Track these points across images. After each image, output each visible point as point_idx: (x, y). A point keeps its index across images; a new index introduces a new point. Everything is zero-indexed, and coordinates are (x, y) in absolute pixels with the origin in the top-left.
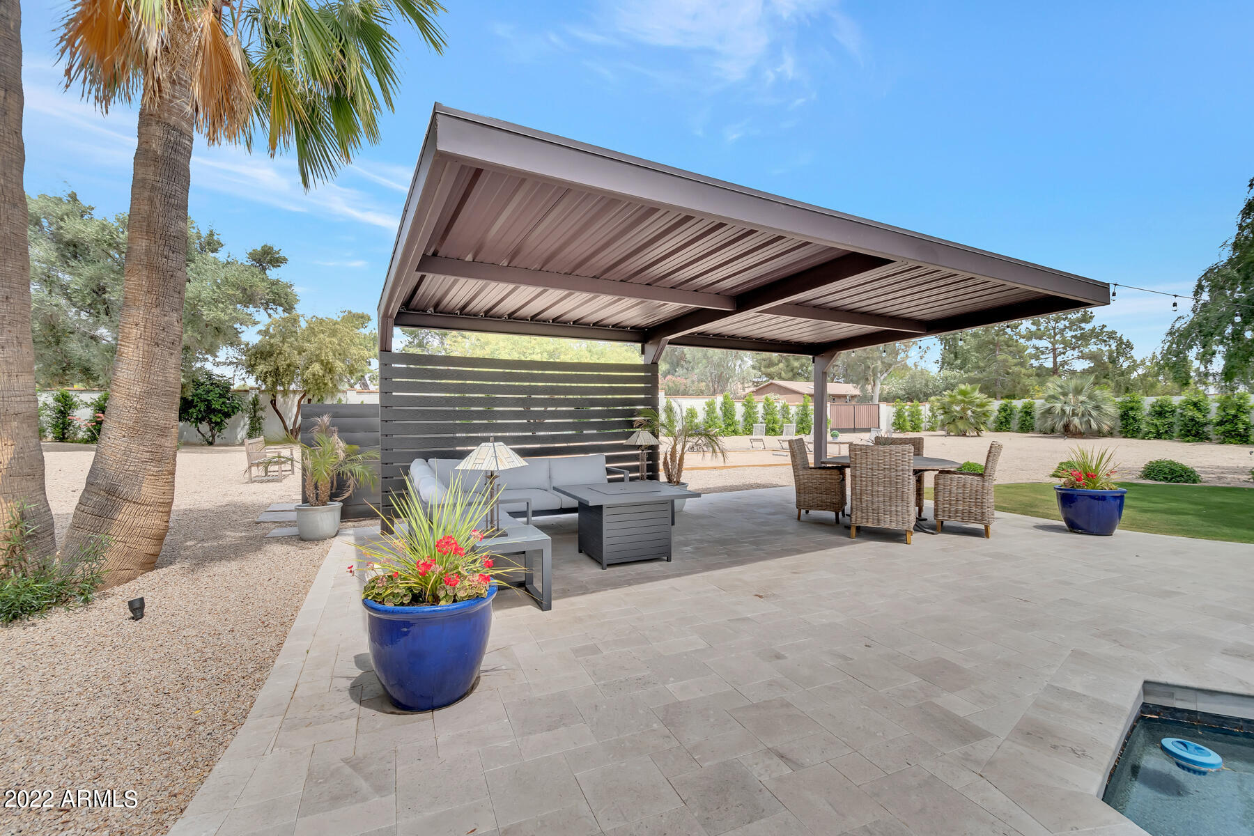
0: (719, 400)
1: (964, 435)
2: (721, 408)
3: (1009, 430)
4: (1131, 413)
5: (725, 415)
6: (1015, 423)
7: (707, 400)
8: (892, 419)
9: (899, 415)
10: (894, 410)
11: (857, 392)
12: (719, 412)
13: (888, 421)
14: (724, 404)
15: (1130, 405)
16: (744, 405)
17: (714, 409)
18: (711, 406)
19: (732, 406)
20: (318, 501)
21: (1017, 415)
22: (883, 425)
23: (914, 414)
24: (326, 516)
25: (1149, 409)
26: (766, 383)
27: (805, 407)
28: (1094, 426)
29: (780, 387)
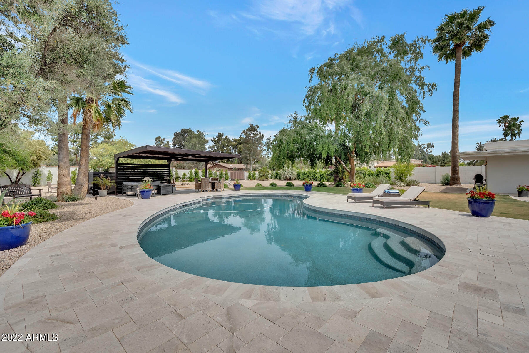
0: (194, 170)
1: (264, 180)
2: (194, 173)
3: (277, 179)
4: (299, 174)
5: (196, 175)
6: (278, 177)
7: (190, 170)
8: (248, 176)
9: (250, 175)
10: (248, 173)
11: (245, 168)
12: (194, 174)
13: (247, 177)
14: (195, 172)
15: (299, 172)
16: (202, 172)
17: (192, 173)
18: (191, 172)
19: (198, 172)
20: (103, 189)
21: (274, 175)
22: (246, 178)
23: (254, 175)
24: (105, 192)
25: (302, 173)
26: (215, 164)
27: (222, 173)
28: (291, 177)
29: (220, 165)
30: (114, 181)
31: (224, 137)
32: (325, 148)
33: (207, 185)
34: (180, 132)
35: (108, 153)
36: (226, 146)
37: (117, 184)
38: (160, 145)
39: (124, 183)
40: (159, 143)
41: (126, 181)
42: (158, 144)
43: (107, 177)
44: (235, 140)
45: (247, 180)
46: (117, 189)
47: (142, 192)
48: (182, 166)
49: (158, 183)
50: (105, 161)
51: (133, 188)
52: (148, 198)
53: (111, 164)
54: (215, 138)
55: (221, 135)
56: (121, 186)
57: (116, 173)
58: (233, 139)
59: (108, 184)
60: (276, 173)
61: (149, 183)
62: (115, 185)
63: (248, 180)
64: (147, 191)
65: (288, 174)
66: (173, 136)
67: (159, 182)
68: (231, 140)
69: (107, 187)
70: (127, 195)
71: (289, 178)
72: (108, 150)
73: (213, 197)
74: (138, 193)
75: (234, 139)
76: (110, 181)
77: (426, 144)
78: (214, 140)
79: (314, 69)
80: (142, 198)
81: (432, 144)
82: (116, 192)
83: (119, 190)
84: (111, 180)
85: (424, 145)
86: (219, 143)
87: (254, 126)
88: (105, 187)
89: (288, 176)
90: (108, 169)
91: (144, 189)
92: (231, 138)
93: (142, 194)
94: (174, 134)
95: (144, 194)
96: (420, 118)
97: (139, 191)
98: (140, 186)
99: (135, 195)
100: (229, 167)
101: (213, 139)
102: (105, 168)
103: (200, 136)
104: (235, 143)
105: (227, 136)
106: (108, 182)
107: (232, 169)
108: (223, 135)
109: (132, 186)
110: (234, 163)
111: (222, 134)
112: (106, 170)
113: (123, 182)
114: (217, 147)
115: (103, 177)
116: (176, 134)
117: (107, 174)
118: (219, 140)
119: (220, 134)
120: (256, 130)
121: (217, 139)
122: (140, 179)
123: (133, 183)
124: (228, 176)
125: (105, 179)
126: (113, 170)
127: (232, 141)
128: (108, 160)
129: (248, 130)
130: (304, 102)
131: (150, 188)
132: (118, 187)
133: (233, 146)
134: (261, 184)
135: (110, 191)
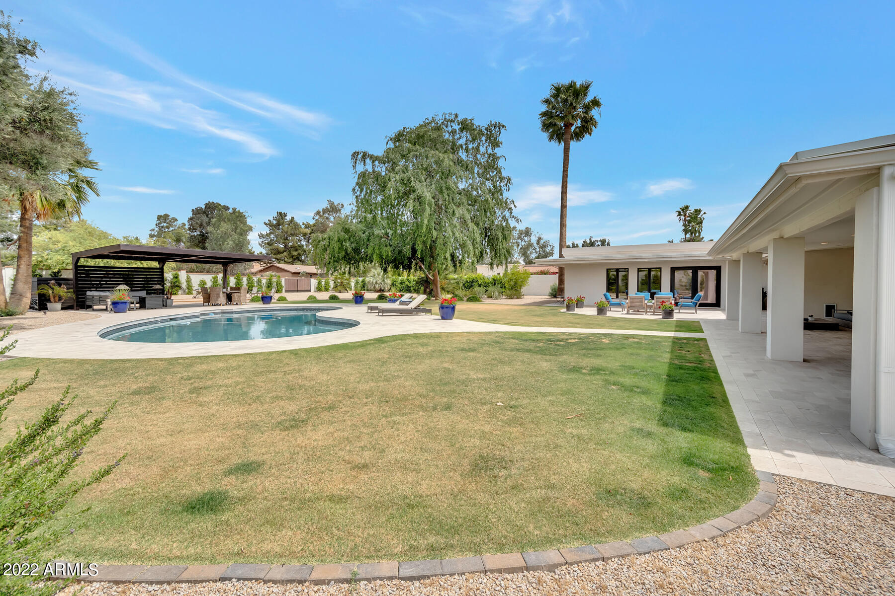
0: (220, 276)
1: (340, 292)
2: (221, 280)
4: (394, 283)
6: (366, 288)
7: (213, 276)
8: (316, 286)
9: (319, 284)
10: (317, 281)
12: (220, 282)
15: (395, 280)
16: (235, 278)
19: (228, 279)
20: (55, 302)
21: (361, 284)
22: (312, 289)
23: (327, 283)
24: (59, 306)
25: (399, 281)
26: (269, 265)
27: (270, 280)
28: (383, 288)
29: (278, 268)
30: (72, 290)
31: (288, 218)
32: (377, 251)
33: (219, 297)
34: (204, 207)
35: (60, 245)
36: (292, 235)
37: (77, 295)
38: (167, 230)
39: (88, 293)
40: (165, 225)
41: (91, 291)
42: (162, 227)
43: (60, 285)
44: (307, 226)
45: (315, 292)
46: (77, 302)
47: (114, 304)
48: (204, 269)
49: (143, 294)
50: (54, 260)
51: (102, 300)
52: (124, 311)
53: (64, 265)
54: (272, 219)
55: (282, 215)
56: (84, 298)
57: (74, 280)
58: (303, 224)
59: (62, 294)
60: (363, 282)
61: (126, 293)
62: (74, 296)
63: (317, 291)
64: (121, 303)
65: (378, 282)
66: (190, 215)
67: (145, 292)
68: (301, 224)
69: (60, 299)
70: (93, 310)
71: (379, 289)
72: (58, 242)
73: (220, 311)
74: (110, 307)
75: (305, 223)
76: (65, 290)
77: (600, 241)
78: (269, 224)
79: (358, 153)
80: (115, 312)
81: (607, 241)
82: (75, 306)
83: (80, 303)
84: (67, 289)
85: (597, 241)
86: (279, 229)
87: (336, 204)
88: (57, 299)
89: (377, 286)
90: (59, 272)
91: (117, 300)
92: (299, 220)
93: (114, 307)
94: (193, 210)
95: (118, 307)
96: (512, 215)
97: (109, 303)
98: (111, 296)
99: (106, 310)
100: (293, 271)
101: (267, 222)
102: (54, 271)
103: (238, 219)
104: (308, 231)
105: (293, 218)
106: (62, 291)
107: (299, 273)
108: (285, 215)
109: (100, 297)
110: (307, 264)
111: (284, 213)
112: (55, 275)
113: (86, 291)
114: (276, 236)
115: (54, 284)
116: (197, 212)
117: (57, 279)
118: (278, 224)
119: (281, 213)
120: (340, 210)
121: (275, 222)
122: (111, 287)
123: (102, 294)
124: (282, 286)
125: (57, 288)
126: (69, 275)
127: (303, 226)
128: (59, 257)
129: (325, 211)
130: (354, 190)
131: (126, 299)
132: (78, 298)
133: (305, 235)
134: (315, 297)
135: (66, 305)
